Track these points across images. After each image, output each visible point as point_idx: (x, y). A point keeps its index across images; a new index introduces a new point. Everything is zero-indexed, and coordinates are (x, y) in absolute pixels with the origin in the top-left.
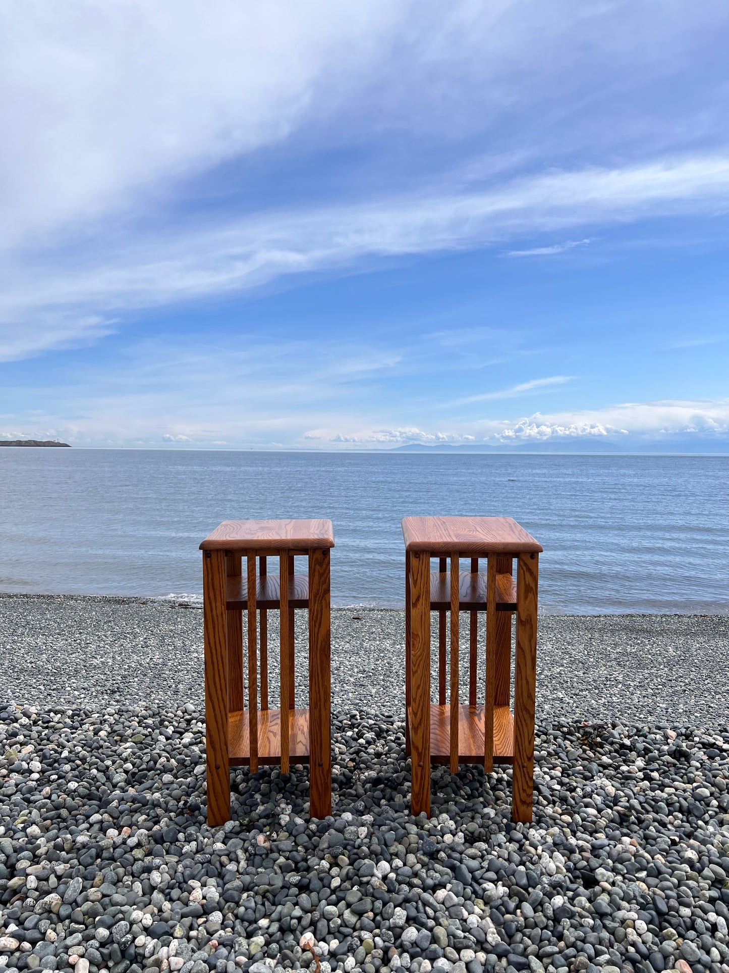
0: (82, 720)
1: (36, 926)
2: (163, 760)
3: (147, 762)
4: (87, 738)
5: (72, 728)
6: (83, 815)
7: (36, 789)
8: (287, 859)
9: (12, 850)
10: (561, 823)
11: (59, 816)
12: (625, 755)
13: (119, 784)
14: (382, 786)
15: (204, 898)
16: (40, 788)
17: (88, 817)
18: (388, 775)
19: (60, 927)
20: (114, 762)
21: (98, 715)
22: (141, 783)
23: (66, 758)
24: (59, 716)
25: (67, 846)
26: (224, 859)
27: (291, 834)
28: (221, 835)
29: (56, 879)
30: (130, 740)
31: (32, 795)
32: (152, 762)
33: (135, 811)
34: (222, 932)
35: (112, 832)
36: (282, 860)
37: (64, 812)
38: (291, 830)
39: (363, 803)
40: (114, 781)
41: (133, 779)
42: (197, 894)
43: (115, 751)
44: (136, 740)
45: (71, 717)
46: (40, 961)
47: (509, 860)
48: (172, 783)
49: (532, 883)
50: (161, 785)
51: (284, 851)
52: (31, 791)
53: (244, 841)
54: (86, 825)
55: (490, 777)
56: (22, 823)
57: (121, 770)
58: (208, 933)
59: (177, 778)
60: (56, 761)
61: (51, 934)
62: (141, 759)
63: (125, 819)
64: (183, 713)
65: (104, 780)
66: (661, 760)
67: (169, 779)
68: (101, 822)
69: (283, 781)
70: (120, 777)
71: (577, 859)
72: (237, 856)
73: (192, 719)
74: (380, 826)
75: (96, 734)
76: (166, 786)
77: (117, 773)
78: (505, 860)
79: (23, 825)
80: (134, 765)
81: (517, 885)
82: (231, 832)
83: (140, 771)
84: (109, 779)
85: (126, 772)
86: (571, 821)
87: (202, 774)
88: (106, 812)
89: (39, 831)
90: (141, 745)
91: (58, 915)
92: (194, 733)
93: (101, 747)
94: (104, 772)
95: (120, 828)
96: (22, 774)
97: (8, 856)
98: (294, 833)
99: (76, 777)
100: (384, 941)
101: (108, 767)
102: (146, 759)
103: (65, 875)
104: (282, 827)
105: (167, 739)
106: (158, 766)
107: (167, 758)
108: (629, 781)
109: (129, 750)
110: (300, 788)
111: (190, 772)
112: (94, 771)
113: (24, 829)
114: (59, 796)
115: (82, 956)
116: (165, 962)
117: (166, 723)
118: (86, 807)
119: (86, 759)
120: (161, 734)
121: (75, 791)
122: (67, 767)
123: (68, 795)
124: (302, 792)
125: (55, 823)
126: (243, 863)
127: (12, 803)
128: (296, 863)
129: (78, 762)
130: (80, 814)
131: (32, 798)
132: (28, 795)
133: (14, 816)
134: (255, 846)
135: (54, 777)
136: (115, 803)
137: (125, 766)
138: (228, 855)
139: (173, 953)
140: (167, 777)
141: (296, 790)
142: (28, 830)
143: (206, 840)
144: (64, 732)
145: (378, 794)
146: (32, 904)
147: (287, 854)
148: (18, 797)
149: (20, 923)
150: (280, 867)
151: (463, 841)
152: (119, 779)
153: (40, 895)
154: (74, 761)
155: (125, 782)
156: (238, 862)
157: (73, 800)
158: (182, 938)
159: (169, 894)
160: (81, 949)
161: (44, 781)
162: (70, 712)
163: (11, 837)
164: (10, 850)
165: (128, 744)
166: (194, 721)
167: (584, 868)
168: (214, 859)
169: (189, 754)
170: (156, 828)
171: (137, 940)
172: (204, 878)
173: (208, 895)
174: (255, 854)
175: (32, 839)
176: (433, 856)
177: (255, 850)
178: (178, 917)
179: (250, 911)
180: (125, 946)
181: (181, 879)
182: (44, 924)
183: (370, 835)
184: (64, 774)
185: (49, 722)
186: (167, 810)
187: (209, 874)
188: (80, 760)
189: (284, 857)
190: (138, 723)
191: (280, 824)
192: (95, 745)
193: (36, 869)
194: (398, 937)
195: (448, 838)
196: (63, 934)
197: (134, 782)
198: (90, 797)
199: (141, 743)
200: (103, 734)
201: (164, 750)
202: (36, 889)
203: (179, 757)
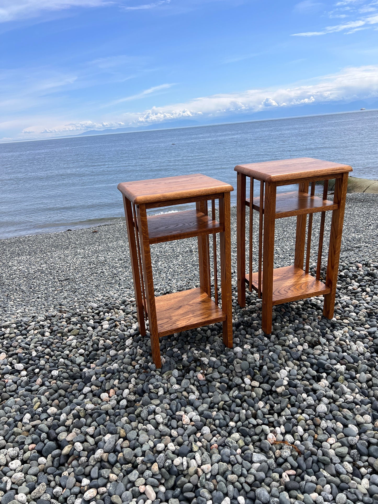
0: (26, 329)
1: (100, 476)
2: (102, 342)
3: (92, 346)
4: (40, 340)
5: (22, 335)
6: (76, 390)
7: (29, 381)
8: (220, 383)
9: (48, 429)
10: (345, 324)
11: (60, 396)
12: (345, 281)
13: (82, 364)
14: (242, 326)
15: (191, 420)
16: (32, 380)
17: (80, 391)
18: (241, 319)
19: (115, 469)
20: (70, 351)
21: (34, 323)
22: (95, 360)
23: (36, 356)
24: (9, 329)
25: (82, 414)
26: (185, 393)
27: (214, 368)
28: (173, 380)
29: (92, 439)
30: (69, 334)
31: (32, 386)
32: (96, 345)
33: (109, 379)
34: (215, 438)
35: (104, 396)
36: (218, 384)
37: (62, 392)
38: (212, 365)
39: (239, 339)
40: (77, 362)
41: (90, 358)
42: (186, 419)
43: (66, 344)
44: (75, 333)
45: (17, 328)
46: (121, 498)
47: (336, 351)
48: (116, 355)
49: (356, 360)
50: (110, 358)
51: (216, 379)
52: (27, 383)
53: (190, 379)
54: (82, 396)
55: (292, 308)
56: (39, 407)
57: (77, 355)
58: (208, 442)
59: (118, 351)
60: (29, 360)
61: (113, 477)
62: (87, 344)
63: (107, 386)
64: (91, 309)
65: (70, 363)
66: (365, 280)
67: (114, 353)
68: (91, 391)
69: (185, 337)
70: (80, 360)
71: (367, 341)
72: (191, 389)
73: (100, 312)
74: (263, 351)
75: (43, 335)
76: (114, 358)
77: (76, 357)
78: (334, 351)
79: (41, 409)
80: (85, 349)
81: (349, 363)
82: (178, 377)
83: (90, 352)
84: (73, 362)
85: (81, 355)
86: (349, 322)
87: (132, 344)
88: (92, 385)
89: (56, 409)
90: (81, 336)
91: (108, 462)
92: (108, 321)
93: (53, 343)
94: (67, 359)
95: (108, 392)
96: (13, 374)
97: (47, 433)
98: (216, 366)
99: (53, 367)
100: (309, 415)
101: (68, 355)
102: (90, 343)
103: (95, 434)
104: (206, 365)
105: (94, 328)
106: (100, 346)
107: (103, 340)
108: (358, 294)
109: (75, 341)
110: (197, 339)
111: (124, 345)
112: (62, 360)
113: (45, 411)
114: (50, 382)
115: (145, 484)
116: (199, 470)
117: (86, 318)
118: (76, 385)
119: (50, 353)
120: (88, 326)
121: (59, 376)
122: (42, 362)
123: (55, 380)
124: (199, 340)
125: (62, 401)
126: (197, 393)
127: (21, 396)
128: (227, 384)
129: (48, 357)
130: (74, 390)
131: (33, 388)
132: (27, 387)
133: (30, 404)
134: (198, 381)
135: (37, 370)
136: (94, 378)
137: (79, 351)
138: (185, 390)
139: (200, 462)
140: (112, 352)
141: (195, 340)
142: (49, 411)
143: (166, 385)
144: (19, 339)
145: (243, 332)
146: (86, 460)
147: (219, 380)
148: (22, 391)
149: (88, 476)
150: (219, 388)
151: (308, 347)
152: (80, 361)
153: (88, 453)
154: (43, 357)
155: (84, 361)
156: (194, 393)
157: (62, 382)
158: (198, 451)
159: (170, 425)
160: (142, 480)
161: (32, 376)
162: (15, 325)
163: (39, 419)
164: (46, 429)
165: (71, 337)
166: (102, 313)
167: (373, 345)
168: (179, 395)
169: (116, 334)
170: (131, 386)
171: (174, 462)
172: (183, 408)
173: (193, 419)
174: (200, 386)
175: (56, 416)
176: (299, 359)
177: (199, 383)
178: (187, 438)
179: (222, 421)
180: (169, 468)
181: (172, 413)
182: (105, 472)
183: (262, 358)
184: (43, 367)
185: (3, 335)
186: (130, 373)
187: (183, 405)
188: (47, 355)
189: (218, 382)
190: (66, 322)
191: (204, 364)
192: (49, 343)
193: (73, 436)
194: (315, 410)
195: (300, 348)
196: (122, 474)
197: (90, 359)
198: (73, 377)
199: (78, 334)
200: (47, 334)
201: (98, 336)
202: (83, 450)
203: (111, 338)
